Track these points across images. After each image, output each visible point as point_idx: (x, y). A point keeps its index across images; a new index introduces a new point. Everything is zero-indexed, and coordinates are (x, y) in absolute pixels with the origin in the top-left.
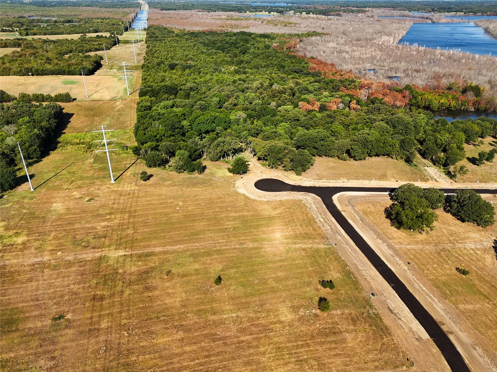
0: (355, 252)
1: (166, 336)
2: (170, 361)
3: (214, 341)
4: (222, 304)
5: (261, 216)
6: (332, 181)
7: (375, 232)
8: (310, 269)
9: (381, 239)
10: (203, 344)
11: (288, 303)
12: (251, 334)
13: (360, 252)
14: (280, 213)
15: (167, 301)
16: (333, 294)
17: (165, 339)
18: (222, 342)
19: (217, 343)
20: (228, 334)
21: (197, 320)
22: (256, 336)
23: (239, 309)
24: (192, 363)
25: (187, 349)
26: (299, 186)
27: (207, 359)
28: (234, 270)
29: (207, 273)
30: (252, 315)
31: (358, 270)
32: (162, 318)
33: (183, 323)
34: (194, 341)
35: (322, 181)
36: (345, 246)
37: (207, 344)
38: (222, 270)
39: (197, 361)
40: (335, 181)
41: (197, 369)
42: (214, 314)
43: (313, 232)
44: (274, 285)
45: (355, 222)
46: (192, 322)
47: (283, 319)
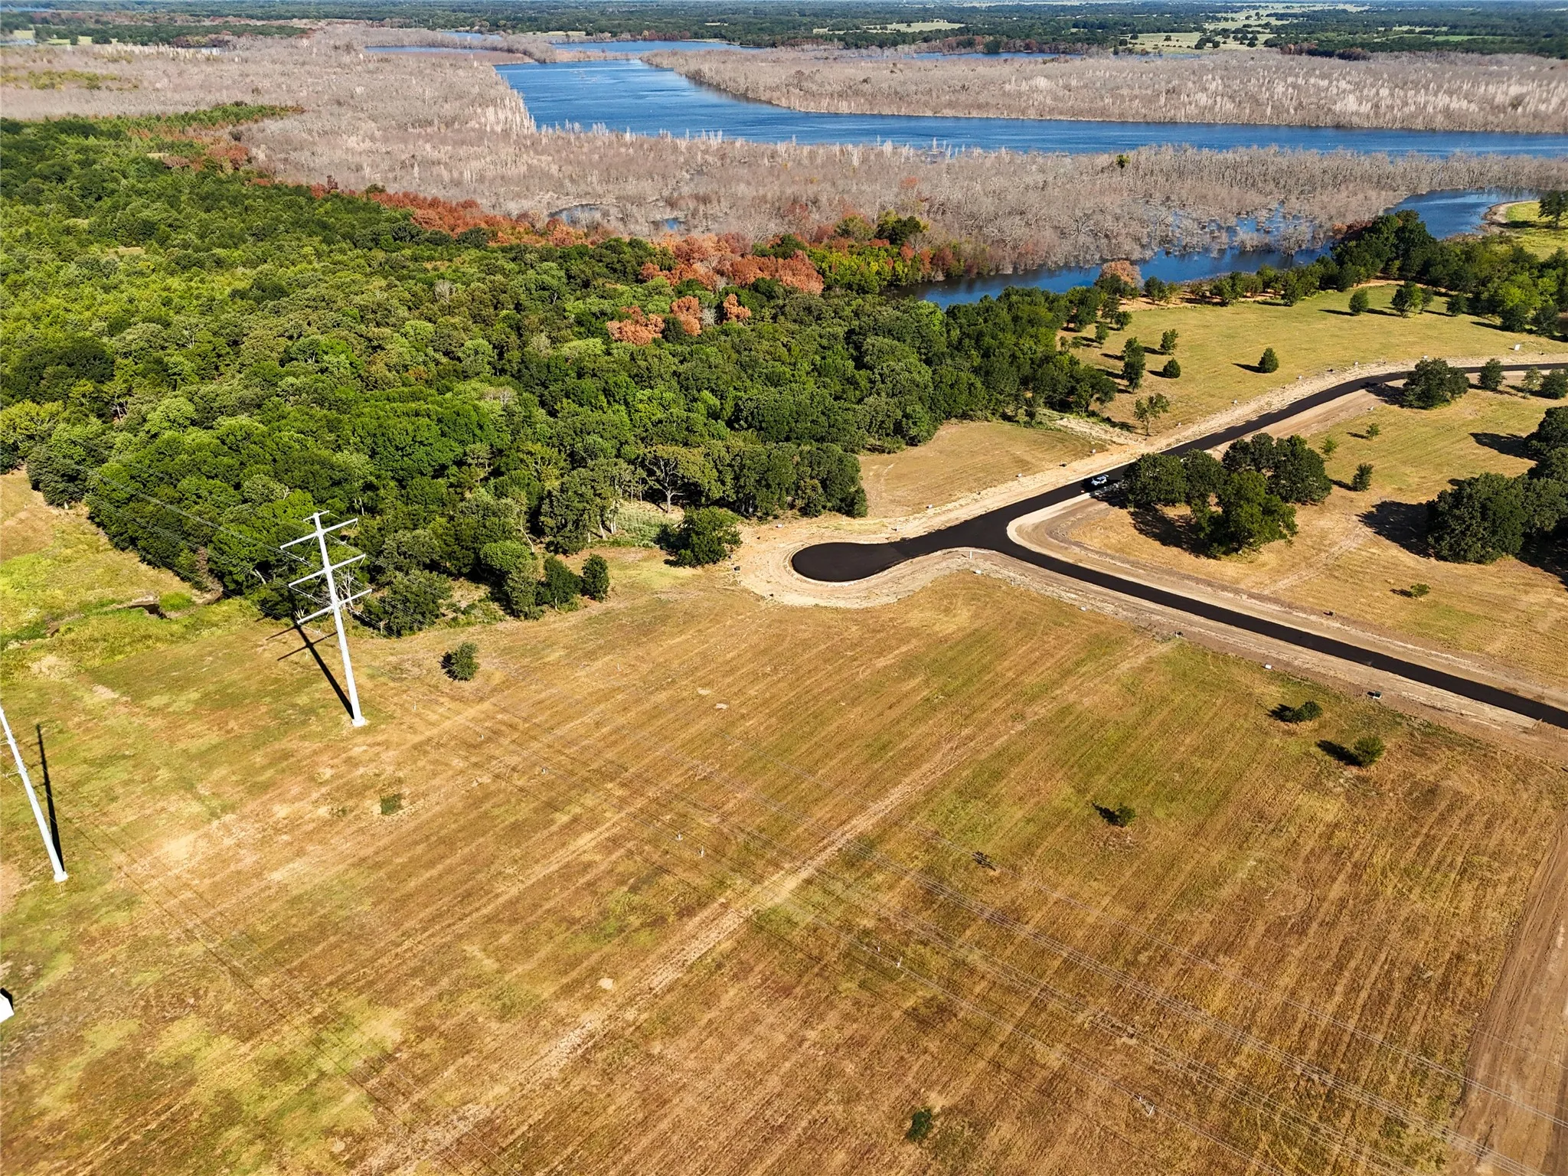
0: (1226, 632)
1: (1210, 987)
2: (1299, 1025)
3: (1303, 933)
4: (1197, 856)
5: (946, 639)
6: (950, 506)
7: (1198, 581)
8: (1219, 702)
9: (1224, 588)
10: (1297, 953)
11: (1290, 785)
12: (1334, 880)
13: (1234, 628)
14: (976, 616)
15: (1090, 920)
16: (1322, 726)
17: (1220, 994)
18: (1315, 925)
19: (1311, 932)
20: (1300, 904)
21: (1210, 917)
22: (1342, 877)
23: (1240, 847)
24: (1338, 998)
25: (1285, 981)
26: (903, 540)
27: (1346, 974)
28: (1101, 780)
29: (1062, 814)
30: (1276, 844)
31: (1288, 664)
32: (1143, 958)
33: (1196, 940)
34: (1271, 957)
35: (930, 512)
36: (1196, 630)
37: (1302, 948)
38: (1081, 792)
39: (1339, 989)
40: (956, 504)
41: (1360, 1002)
42: (1217, 883)
43: (1103, 628)
44: (1216, 765)
45: (1133, 575)
46: (1206, 925)
47: (1330, 818)
